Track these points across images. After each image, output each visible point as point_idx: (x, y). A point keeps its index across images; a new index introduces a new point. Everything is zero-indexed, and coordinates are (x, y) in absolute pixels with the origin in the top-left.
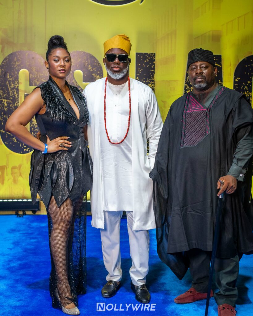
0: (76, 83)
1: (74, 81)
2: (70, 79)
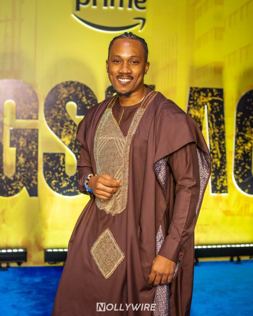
0: (69, 117)
1: (66, 114)
2: (62, 112)
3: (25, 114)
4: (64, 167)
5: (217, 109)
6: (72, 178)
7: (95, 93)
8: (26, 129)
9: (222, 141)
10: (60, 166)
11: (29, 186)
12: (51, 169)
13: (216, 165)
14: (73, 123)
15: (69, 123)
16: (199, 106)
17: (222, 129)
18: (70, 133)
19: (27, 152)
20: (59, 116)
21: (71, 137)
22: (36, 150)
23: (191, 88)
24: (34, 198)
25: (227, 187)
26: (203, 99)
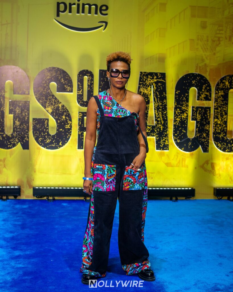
0: (51, 92)
1: (49, 91)
2: (47, 89)
3: (20, 90)
4: (48, 129)
5: (160, 88)
6: (53, 136)
7: (71, 76)
8: (21, 101)
9: (164, 111)
10: (45, 128)
11: (23, 142)
12: (38, 130)
13: (160, 129)
14: (54, 97)
15: (51, 97)
16: (147, 86)
17: (165, 103)
18: (52, 104)
19: (21, 118)
20: (44, 92)
21: (53, 107)
22: (27, 116)
23: (141, 73)
24: (26, 151)
25: (168, 145)
26: (150, 81)
